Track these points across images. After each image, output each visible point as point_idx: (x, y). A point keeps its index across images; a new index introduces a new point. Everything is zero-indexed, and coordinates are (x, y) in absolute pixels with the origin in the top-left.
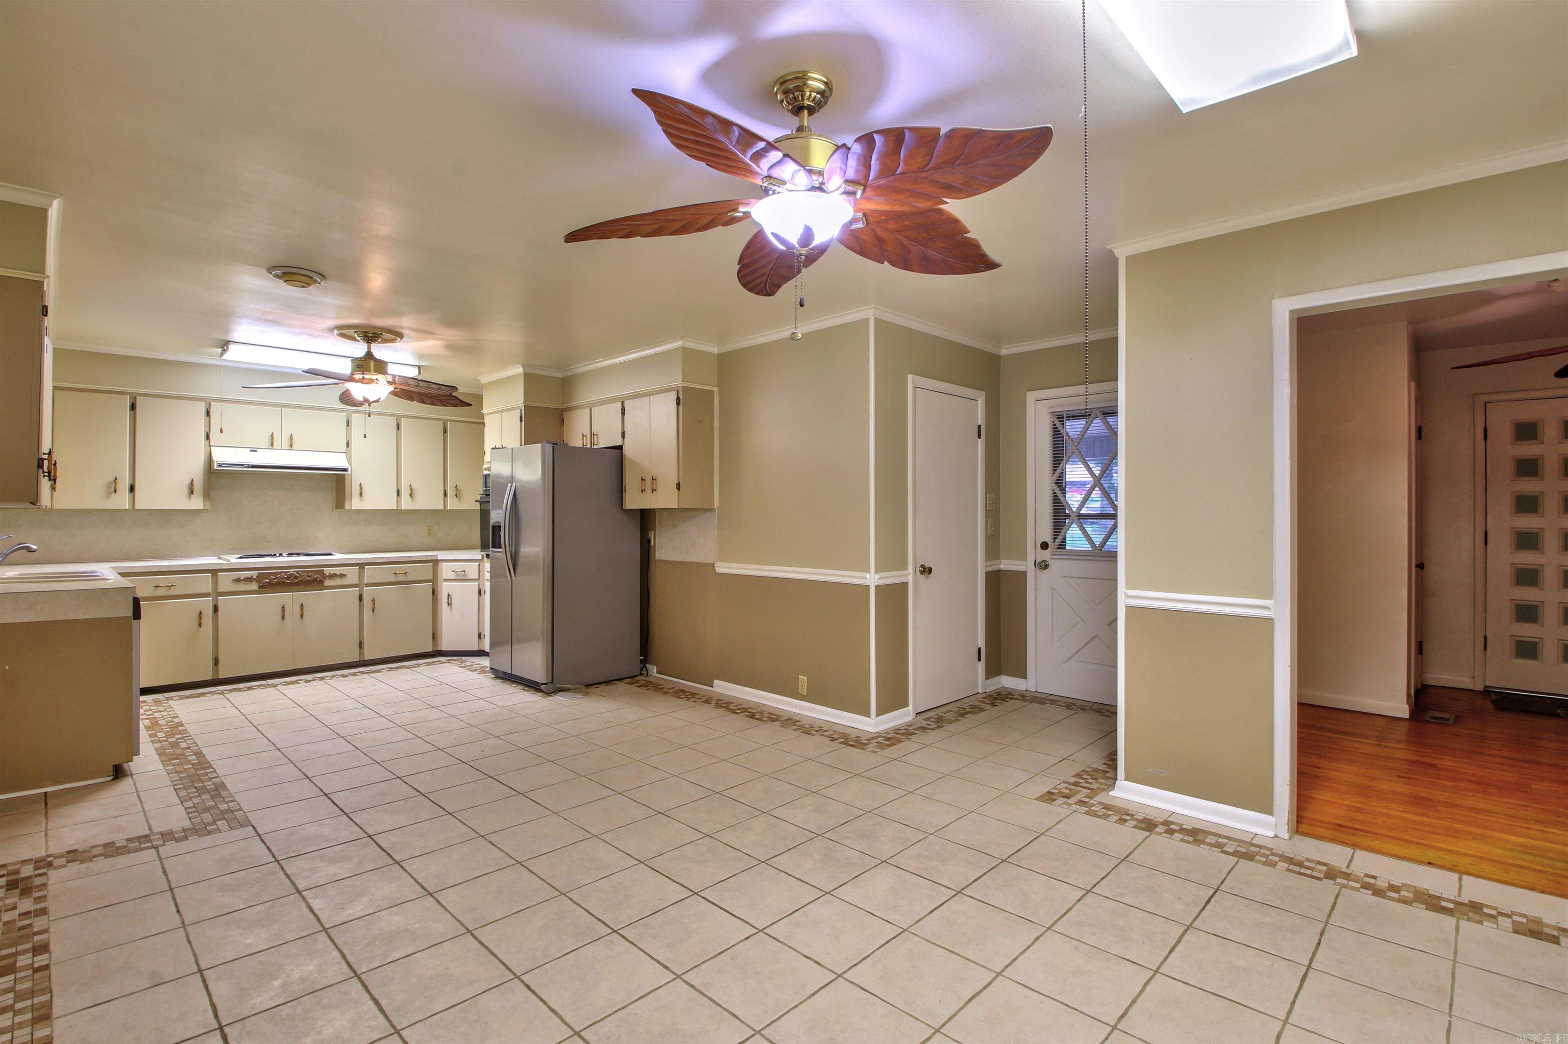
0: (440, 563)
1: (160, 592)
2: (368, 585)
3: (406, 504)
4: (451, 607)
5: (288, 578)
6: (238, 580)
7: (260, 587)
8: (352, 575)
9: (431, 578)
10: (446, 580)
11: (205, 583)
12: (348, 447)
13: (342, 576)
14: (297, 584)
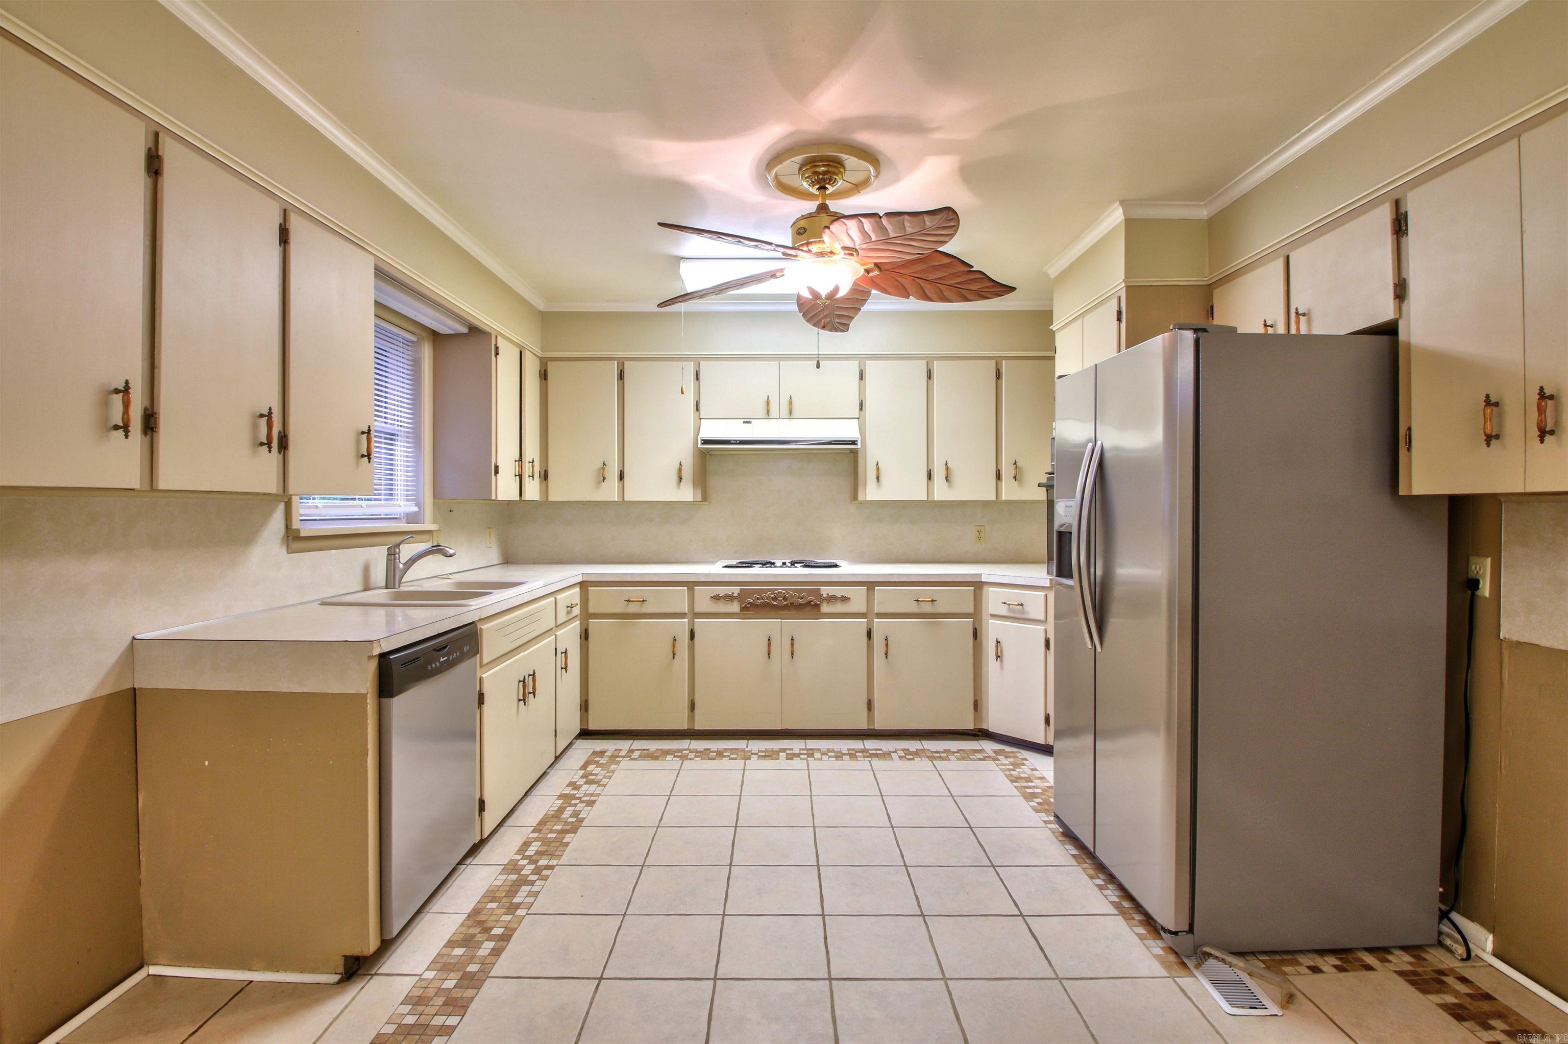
0: (985, 588)
1: (633, 608)
2: (880, 615)
3: (941, 492)
4: (1002, 661)
5: (775, 599)
6: (716, 598)
7: (742, 609)
8: (858, 599)
9: (971, 610)
10: (994, 616)
11: (678, 600)
12: (861, 409)
13: (845, 599)
14: (786, 607)
